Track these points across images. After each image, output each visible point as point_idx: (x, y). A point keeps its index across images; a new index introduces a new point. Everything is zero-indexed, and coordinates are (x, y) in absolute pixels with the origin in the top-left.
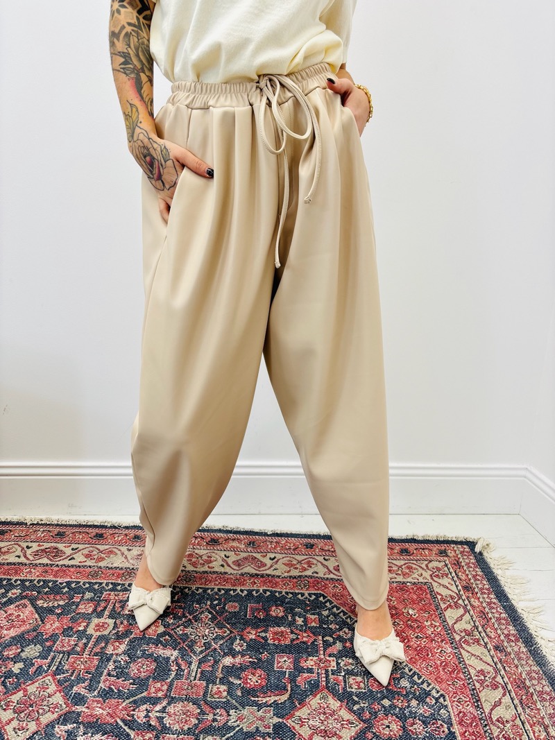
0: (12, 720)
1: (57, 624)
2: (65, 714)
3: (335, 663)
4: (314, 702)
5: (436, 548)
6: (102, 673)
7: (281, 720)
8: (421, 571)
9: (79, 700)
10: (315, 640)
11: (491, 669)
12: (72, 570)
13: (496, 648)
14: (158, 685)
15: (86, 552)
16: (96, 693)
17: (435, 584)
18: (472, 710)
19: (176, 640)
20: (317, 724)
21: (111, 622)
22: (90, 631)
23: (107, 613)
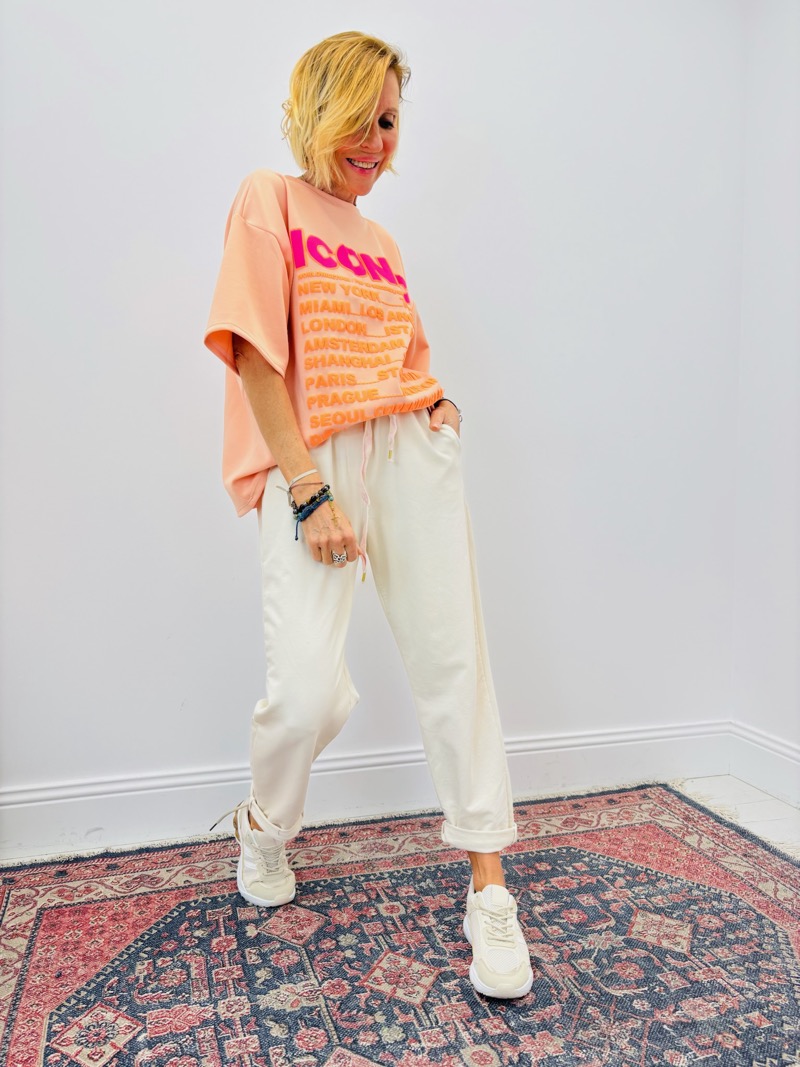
0: (395, 989)
1: (345, 916)
2: (440, 974)
3: (630, 893)
4: (639, 918)
5: (635, 793)
6: (436, 942)
7: (623, 937)
8: (638, 814)
9: (441, 963)
10: (598, 881)
11: (752, 870)
13: (745, 855)
16: (448, 955)
17: (660, 822)
18: (762, 898)
20: (655, 932)
21: (395, 903)
22: (385, 914)
23: (384, 898)
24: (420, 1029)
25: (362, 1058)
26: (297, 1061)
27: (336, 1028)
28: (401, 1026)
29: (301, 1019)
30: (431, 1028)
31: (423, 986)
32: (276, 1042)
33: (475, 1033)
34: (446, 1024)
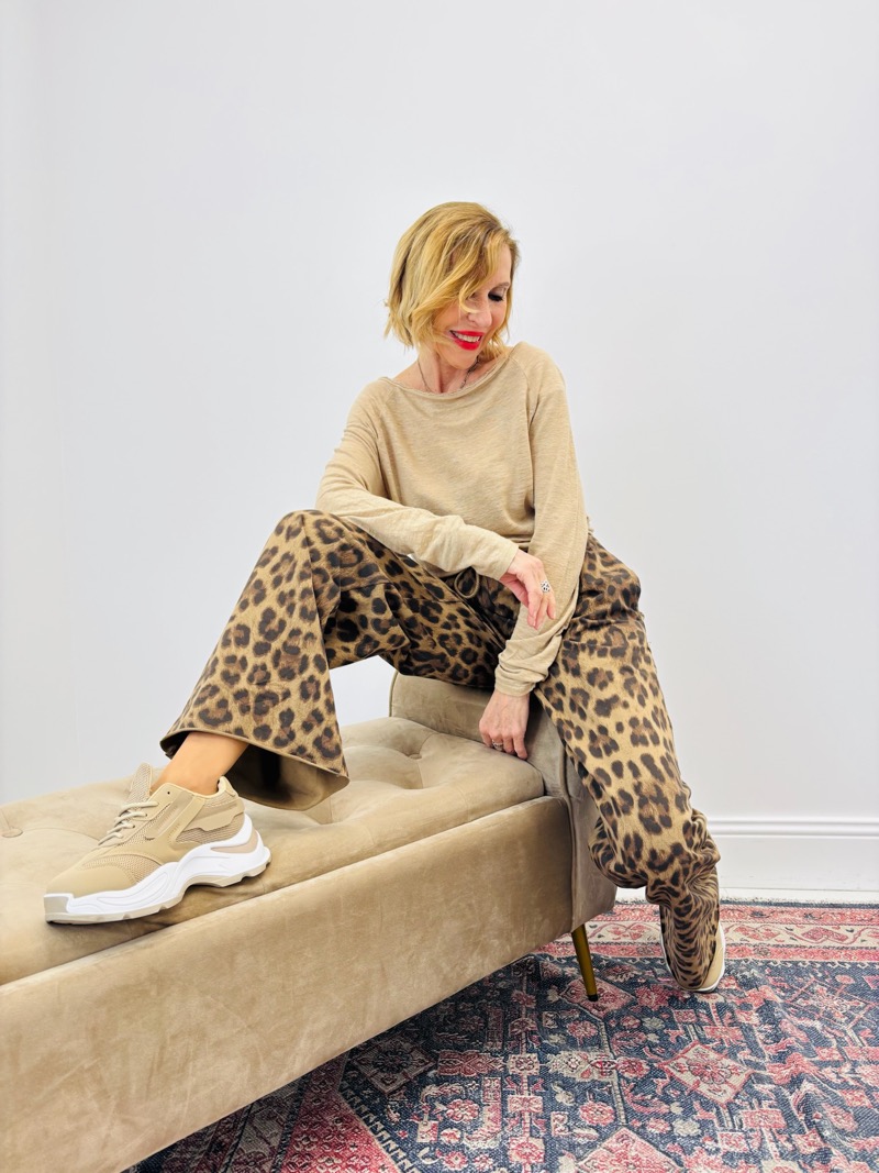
0: (698, 1083)
2: (753, 1076)
6: (756, 1042)
9: (757, 1066)
12: (613, 946)
14: (825, 1050)
15: (610, 928)
16: (767, 1059)
19: (804, 1012)
24: (720, 1129)
25: (648, 1144)
26: (577, 1131)
27: (625, 1110)
28: (698, 1121)
29: (590, 1092)
30: (731, 1131)
31: (731, 1086)
32: (560, 1108)
33: (783, 1147)
34: (751, 1130)
